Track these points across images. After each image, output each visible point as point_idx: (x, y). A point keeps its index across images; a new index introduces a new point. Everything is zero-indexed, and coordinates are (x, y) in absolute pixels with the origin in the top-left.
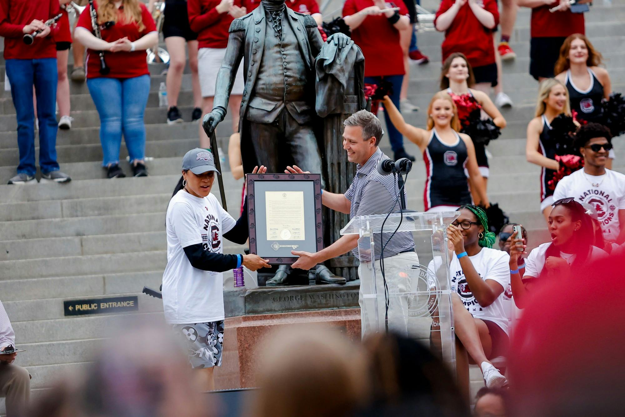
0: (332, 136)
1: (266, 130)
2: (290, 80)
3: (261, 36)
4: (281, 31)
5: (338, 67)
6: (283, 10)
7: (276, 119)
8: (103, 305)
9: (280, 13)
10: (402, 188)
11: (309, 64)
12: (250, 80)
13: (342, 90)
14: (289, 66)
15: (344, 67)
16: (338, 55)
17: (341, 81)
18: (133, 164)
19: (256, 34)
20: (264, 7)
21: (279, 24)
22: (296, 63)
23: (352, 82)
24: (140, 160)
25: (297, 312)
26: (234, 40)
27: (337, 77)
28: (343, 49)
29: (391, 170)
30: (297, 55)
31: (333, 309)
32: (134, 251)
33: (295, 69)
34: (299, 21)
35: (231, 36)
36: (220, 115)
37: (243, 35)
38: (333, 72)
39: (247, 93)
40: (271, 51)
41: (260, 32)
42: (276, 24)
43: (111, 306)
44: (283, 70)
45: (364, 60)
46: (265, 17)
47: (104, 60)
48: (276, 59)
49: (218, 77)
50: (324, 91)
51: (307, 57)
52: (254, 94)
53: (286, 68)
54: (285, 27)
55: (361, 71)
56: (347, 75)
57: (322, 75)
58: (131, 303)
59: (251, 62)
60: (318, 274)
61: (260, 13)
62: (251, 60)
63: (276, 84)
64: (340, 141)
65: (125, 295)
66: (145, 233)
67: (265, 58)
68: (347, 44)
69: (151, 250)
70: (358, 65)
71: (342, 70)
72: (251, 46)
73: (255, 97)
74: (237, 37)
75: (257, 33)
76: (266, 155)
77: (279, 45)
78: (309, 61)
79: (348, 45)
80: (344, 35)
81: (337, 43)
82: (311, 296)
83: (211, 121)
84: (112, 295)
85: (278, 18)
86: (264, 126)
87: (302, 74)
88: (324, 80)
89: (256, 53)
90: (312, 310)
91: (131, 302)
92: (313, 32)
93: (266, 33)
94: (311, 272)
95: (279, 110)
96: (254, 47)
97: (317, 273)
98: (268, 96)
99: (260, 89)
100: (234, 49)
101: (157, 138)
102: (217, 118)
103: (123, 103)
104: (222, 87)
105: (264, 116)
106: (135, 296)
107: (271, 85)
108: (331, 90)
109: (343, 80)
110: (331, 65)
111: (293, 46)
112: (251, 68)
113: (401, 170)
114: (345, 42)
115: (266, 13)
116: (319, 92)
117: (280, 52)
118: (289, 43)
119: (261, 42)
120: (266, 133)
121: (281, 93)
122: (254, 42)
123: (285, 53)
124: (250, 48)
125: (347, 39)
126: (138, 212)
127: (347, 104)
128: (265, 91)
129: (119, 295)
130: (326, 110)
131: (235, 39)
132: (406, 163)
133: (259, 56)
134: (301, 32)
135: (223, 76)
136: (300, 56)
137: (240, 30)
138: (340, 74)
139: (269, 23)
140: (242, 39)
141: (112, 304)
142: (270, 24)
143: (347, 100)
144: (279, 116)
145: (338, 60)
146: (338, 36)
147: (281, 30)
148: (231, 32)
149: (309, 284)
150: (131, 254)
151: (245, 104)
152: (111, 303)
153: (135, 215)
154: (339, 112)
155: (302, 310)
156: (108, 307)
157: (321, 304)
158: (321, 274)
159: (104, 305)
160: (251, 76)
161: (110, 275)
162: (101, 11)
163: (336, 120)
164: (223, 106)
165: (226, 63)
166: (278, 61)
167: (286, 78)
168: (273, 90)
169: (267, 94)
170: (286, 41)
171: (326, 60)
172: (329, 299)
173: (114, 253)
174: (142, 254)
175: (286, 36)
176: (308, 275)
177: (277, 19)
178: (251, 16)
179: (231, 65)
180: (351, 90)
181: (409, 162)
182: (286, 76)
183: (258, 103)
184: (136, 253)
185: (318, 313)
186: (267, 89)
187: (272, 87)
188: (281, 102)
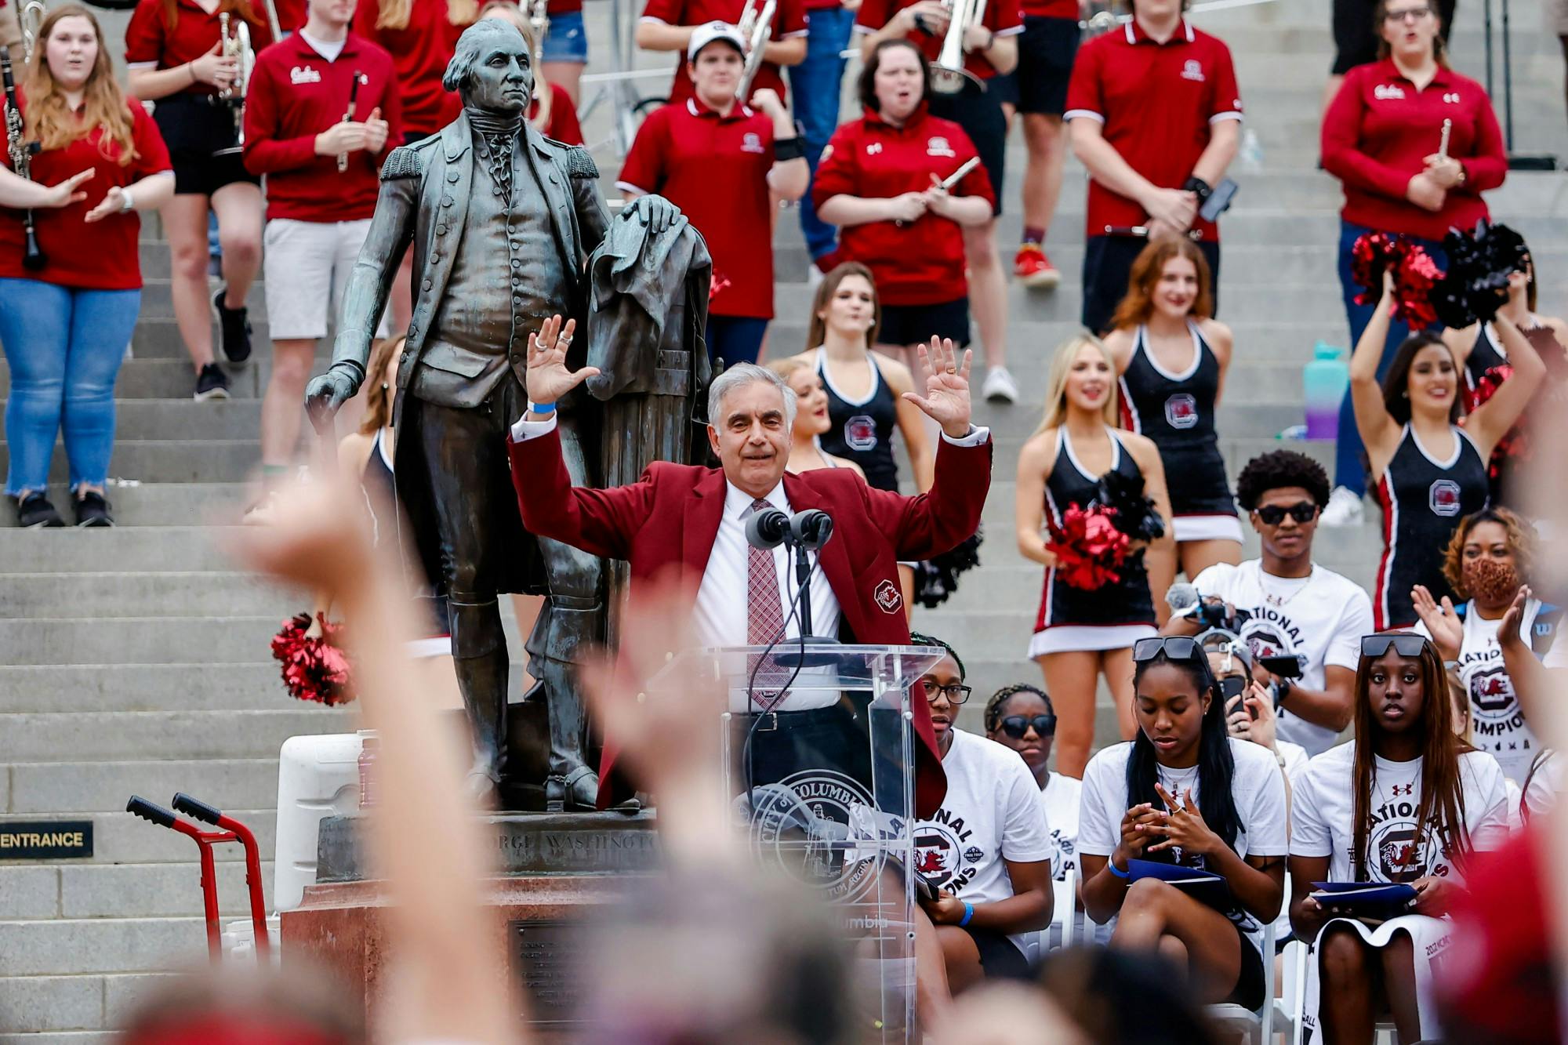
0: (623, 448)
1: (459, 424)
2: (528, 303)
3: (459, 193)
4: (510, 184)
5: (646, 278)
6: (517, 132)
7: (486, 398)
8: (7, 840)
9: (509, 139)
10: (805, 582)
11: (574, 268)
12: (426, 300)
13: (652, 335)
14: (524, 270)
15: (662, 280)
16: (649, 250)
17: (651, 313)
18: (76, 494)
19: (448, 188)
20: (471, 122)
21: (505, 165)
22: (543, 263)
23: (679, 318)
24: (96, 486)
25: (515, 876)
26: (391, 199)
27: (642, 302)
28: (660, 235)
29: (780, 537)
30: (545, 244)
31: (603, 875)
32: (84, 708)
33: (541, 278)
34: (554, 162)
35: (385, 189)
36: (348, 380)
37: (415, 188)
38: (634, 289)
39: (417, 330)
40: (483, 231)
41: (457, 184)
42: (497, 166)
43: (25, 844)
44: (509, 277)
45: (710, 264)
46: (471, 147)
47: (35, 233)
48: (494, 252)
49: (349, 289)
50: (608, 335)
51: (570, 250)
52: (435, 333)
53: (516, 275)
54: (521, 173)
55: (701, 292)
56: (667, 298)
57: (606, 297)
58: (76, 839)
59: (431, 256)
60: (571, 786)
61: (460, 135)
62: (432, 251)
63: (491, 312)
64: (642, 461)
65: (62, 818)
66: (115, 667)
67: (466, 248)
68: (671, 224)
69: (128, 710)
70: (695, 277)
71: (656, 287)
72: (433, 215)
73: (437, 343)
74: (400, 192)
75: (451, 185)
76: (458, 486)
77: (501, 218)
78: (575, 261)
79: (673, 225)
80: (664, 200)
81: (646, 218)
82: (553, 841)
83: (327, 396)
84: (30, 815)
85: (503, 149)
86: (455, 414)
87: (556, 291)
88: (610, 309)
89: (446, 233)
90: (553, 873)
91: (76, 834)
92: (587, 190)
93: (471, 187)
94: (553, 780)
95: (496, 375)
96: (441, 219)
97: (568, 784)
98: (471, 342)
99: (450, 322)
100: (391, 222)
101: (151, 434)
102: (341, 388)
103: (71, 341)
104: (356, 313)
105: (459, 388)
106: (85, 819)
107: (480, 313)
108: (625, 333)
109: (658, 311)
110: (629, 274)
111: (538, 221)
112: (432, 270)
113: (806, 539)
114: (666, 217)
115: (475, 138)
116: (597, 337)
117: (504, 234)
118: (528, 213)
119: (458, 208)
120: (461, 432)
121: (502, 335)
122: (441, 208)
123: (516, 236)
124: (432, 222)
125: (672, 212)
126: (98, 614)
127: (663, 371)
128: (464, 329)
129: (47, 815)
130: (612, 383)
131: (395, 196)
132: (817, 524)
133: (451, 241)
134: (558, 187)
135: (362, 287)
136: (553, 247)
137: (407, 176)
138: (650, 296)
139: (480, 161)
140: (411, 197)
141: (29, 839)
142: (484, 165)
143: (664, 362)
144: (494, 392)
145: (646, 261)
146: (650, 203)
147: (509, 181)
148: (385, 180)
149: (546, 811)
150: (79, 715)
151: (411, 359)
152: (28, 835)
153: (90, 620)
154: (642, 389)
155: (528, 872)
156: (18, 844)
157: (575, 859)
158: (577, 785)
159: (9, 838)
160: (430, 289)
161: (24, 764)
162: (32, 115)
163: (634, 408)
164: (359, 359)
165: (369, 255)
166: (500, 257)
167: (517, 299)
168: (484, 325)
169: (466, 334)
170: (520, 209)
171: (617, 258)
172: (595, 849)
173: (36, 712)
174: (107, 716)
175: (521, 196)
176: (546, 787)
177: (502, 152)
178: (437, 143)
179: (381, 260)
180: (676, 338)
181: (825, 521)
182: (517, 294)
183: (443, 356)
184: (91, 714)
185: (567, 882)
186: (468, 323)
187: (482, 318)
188: (500, 358)
